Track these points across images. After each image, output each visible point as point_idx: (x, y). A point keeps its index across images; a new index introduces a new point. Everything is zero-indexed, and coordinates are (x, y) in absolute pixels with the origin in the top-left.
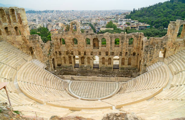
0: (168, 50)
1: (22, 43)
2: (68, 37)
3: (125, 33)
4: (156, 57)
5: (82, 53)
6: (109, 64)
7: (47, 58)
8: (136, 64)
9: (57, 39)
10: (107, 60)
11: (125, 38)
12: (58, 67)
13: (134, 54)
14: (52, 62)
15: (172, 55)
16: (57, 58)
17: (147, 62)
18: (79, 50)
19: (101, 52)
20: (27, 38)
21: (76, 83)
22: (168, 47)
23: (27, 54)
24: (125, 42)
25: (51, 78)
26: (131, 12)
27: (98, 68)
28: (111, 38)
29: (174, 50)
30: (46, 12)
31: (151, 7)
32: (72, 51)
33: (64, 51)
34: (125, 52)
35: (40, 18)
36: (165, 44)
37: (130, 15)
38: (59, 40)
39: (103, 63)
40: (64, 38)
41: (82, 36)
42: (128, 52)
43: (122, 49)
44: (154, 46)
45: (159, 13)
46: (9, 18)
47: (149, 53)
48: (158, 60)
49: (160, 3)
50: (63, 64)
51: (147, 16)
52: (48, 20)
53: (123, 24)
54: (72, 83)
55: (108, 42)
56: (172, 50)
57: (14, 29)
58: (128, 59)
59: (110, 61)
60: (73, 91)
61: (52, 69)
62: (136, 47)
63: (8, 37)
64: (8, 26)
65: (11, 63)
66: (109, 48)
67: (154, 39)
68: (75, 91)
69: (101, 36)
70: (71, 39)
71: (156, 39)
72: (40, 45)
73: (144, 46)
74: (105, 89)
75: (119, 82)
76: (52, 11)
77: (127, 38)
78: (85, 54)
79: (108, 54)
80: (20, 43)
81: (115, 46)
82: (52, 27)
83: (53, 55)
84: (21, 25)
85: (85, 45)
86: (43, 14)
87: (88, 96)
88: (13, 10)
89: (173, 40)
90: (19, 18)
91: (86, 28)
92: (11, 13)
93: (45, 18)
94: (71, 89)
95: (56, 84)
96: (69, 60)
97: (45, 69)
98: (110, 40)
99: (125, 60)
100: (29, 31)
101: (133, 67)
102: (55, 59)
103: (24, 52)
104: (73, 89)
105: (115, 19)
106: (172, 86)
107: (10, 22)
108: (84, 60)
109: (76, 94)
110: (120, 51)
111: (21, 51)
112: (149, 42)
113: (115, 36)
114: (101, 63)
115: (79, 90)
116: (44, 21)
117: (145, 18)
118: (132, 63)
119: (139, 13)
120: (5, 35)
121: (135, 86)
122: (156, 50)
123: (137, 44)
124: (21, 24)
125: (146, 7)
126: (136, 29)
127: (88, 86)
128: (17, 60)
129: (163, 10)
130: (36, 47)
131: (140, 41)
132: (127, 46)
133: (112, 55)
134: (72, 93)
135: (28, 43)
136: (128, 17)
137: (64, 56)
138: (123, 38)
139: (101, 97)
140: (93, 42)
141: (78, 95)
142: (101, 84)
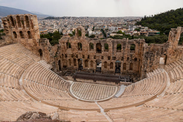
0: (169, 57)
1: (32, 46)
2: (74, 42)
3: (127, 39)
4: (156, 64)
5: (86, 57)
6: (111, 68)
7: (53, 59)
8: (137, 70)
9: (64, 43)
10: (109, 64)
11: (127, 44)
12: (63, 68)
13: (136, 59)
14: (58, 63)
15: (173, 62)
16: (63, 60)
17: (147, 68)
18: (83, 53)
19: (103, 57)
20: (37, 41)
21: (78, 85)
22: (169, 54)
23: (36, 55)
24: (127, 48)
25: (55, 78)
26: (143, 19)
27: (101, 71)
28: (113, 43)
29: (175, 57)
30: (63, 18)
31: (162, 14)
32: (77, 54)
33: (69, 54)
34: (127, 57)
35: (58, 24)
36: (166, 51)
37: (140, 22)
38: (66, 44)
39: (105, 67)
40: (70, 42)
41: (86, 41)
42: (130, 57)
43: (123, 54)
44: (155, 52)
45: (170, 20)
46: (23, 24)
47: (149, 59)
48: (158, 67)
49: (172, 10)
50: (69, 66)
51: (157, 23)
52: (65, 26)
53: (133, 30)
54: (74, 84)
55: (110, 47)
56: (173, 57)
57: (27, 33)
58: (129, 64)
59: (111, 65)
60: (73, 92)
61: (57, 70)
62: (138, 53)
63: (22, 40)
64: (22, 31)
65: (21, 63)
66: (112, 53)
67: (154, 45)
68: (75, 92)
69: (104, 41)
70: (77, 43)
71: (156, 46)
72: (48, 48)
73: (145, 52)
74: (106, 92)
75: (119, 87)
76: (69, 18)
77: (129, 44)
78: (88, 57)
79: (110, 58)
80: (31, 45)
81: (117, 51)
82: (67, 32)
83: (59, 57)
84: (33, 30)
85: (89, 49)
86: (61, 20)
87: (86, 97)
88: (27, 17)
89: (174, 47)
90: (32, 23)
91: (97, 33)
92: (26, 19)
93: (62, 24)
94: (72, 89)
95: (58, 84)
96: (74, 62)
97: (51, 69)
98: (112, 46)
99: (127, 65)
100: (39, 35)
101: (134, 72)
102: (61, 61)
103: (34, 53)
104: (74, 90)
105: (125, 25)
106: (166, 94)
107: (24, 27)
108: (87, 63)
109: (76, 95)
110: (122, 56)
111: (32, 52)
112: (149, 48)
113: (117, 42)
114: (103, 67)
115: (79, 92)
116: (61, 26)
117: (156, 25)
118: (133, 68)
119: (150, 20)
120: (20, 38)
121: (133, 92)
122: (156, 56)
123: (138, 50)
124: (33, 28)
125: (158, 14)
126: (145, 36)
127: (88, 88)
128: (27, 60)
129: (174, 17)
130: (44, 49)
131: (141, 47)
132: (128, 52)
133: (114, 59)
134: (72, 93)
135: (38, 46)
136: (138, 23)
137: (69, 58)
138: (124, 44)
139: (98, 99)
140: (96, 47)
141: (78, 96)
142: (101, 87)
